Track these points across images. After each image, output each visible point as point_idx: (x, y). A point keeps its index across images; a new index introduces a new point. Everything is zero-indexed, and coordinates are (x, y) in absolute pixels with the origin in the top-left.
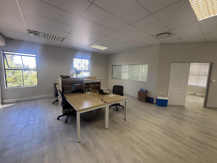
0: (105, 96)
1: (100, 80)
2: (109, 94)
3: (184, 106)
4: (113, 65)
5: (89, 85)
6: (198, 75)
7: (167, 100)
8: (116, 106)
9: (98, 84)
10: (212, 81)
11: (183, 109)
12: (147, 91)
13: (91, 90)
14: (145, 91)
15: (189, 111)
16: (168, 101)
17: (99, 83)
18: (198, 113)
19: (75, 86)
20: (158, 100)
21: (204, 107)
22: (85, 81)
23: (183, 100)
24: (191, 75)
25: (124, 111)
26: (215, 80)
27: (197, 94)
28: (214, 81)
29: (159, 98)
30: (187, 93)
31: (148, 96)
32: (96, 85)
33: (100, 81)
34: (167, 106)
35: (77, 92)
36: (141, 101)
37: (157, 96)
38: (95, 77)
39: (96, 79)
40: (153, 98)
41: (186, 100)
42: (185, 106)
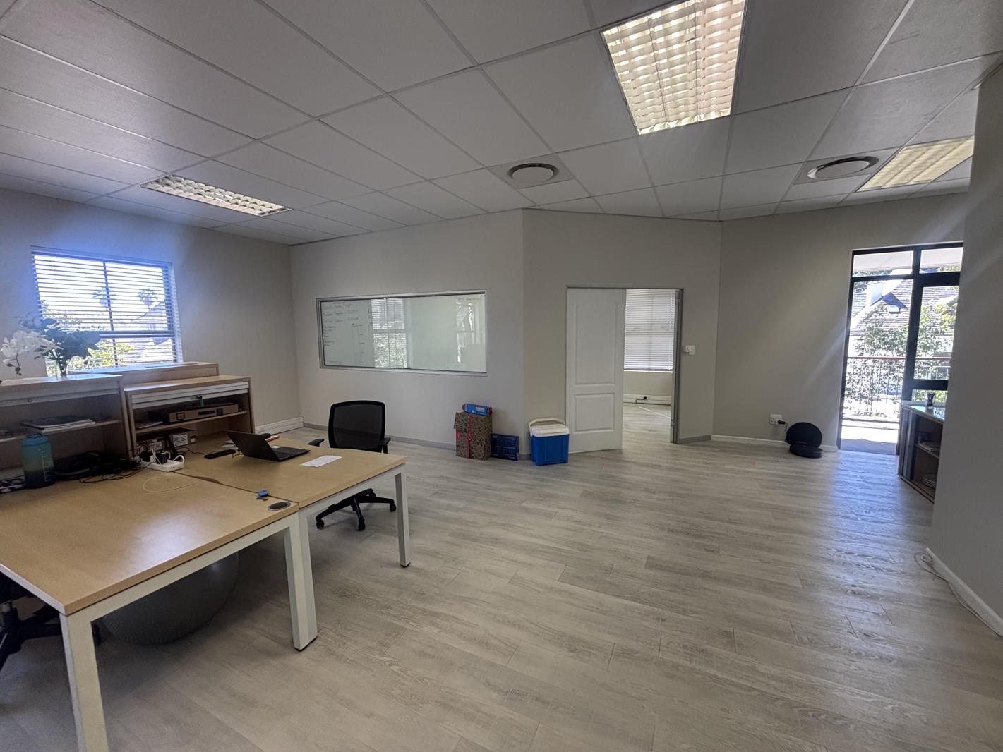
0: (286, 466)
1: (249, 380)
2: (306, 452)
3: (618, 451)
4: (321, 296)
5: (173, 416)
6: (649, 333)
7: (567, 436)
8: (356, 509)
9: (236, 406)
10: (687, 351)
11: (618, 461)
12: (490, 411)
13: (190, 443)
14: (482, 410)
15: (635, 463)
16: (570, 437)
17: (242, 401)
18: (659, 467)
19: (50, 435)
20: (536, 442)
21: (673, 442)
22: (135, 399)
23: (614, 429)
24: (630, 334)
25: (396, 523)
26: (694, 347)
27: (653, 398)
28: (690, 349)
29: (539, 432)
30: (624, 400)
31: (495, 431)
32: (220, 412)
33: (245, 385)
34: (569, 458)
35: (78, 477)
36: (470, 457)
37: (532, 425)
38: (215, 370)
39: (222, 377)
40: (518, 437)
41: (623, 426)
42: (623, 447)
